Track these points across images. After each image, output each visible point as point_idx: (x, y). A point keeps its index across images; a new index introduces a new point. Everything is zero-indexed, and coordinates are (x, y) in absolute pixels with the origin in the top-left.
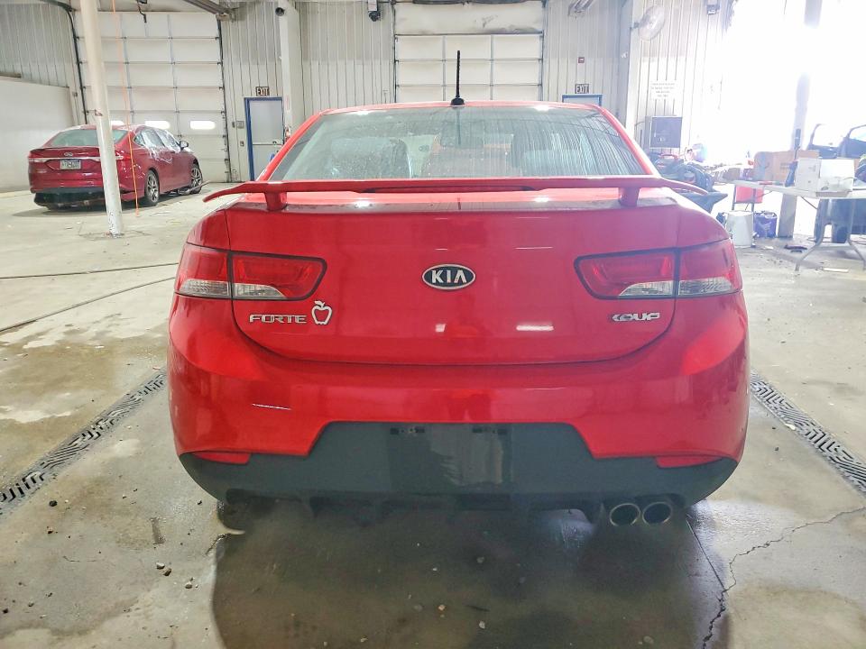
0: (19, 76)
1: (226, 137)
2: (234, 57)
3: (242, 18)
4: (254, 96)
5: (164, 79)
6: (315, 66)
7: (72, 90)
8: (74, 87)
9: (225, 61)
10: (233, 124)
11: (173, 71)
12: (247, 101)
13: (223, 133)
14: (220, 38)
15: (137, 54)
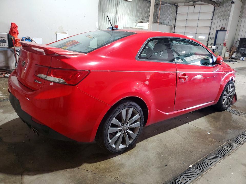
0: (162, 23)
1: (208, 42)
2: (217, 17)
3: (223, 5)
4: (220, 30)
5: (195, 24)
6: (243, 20)
7: (173, 27)
8: (173, 26)
9: (213, 19)
10: (211, 38)
11: (198, 22)
12: (217, 31)
13: (207, 40)
14: (214, 12)
15: (190, 17)
